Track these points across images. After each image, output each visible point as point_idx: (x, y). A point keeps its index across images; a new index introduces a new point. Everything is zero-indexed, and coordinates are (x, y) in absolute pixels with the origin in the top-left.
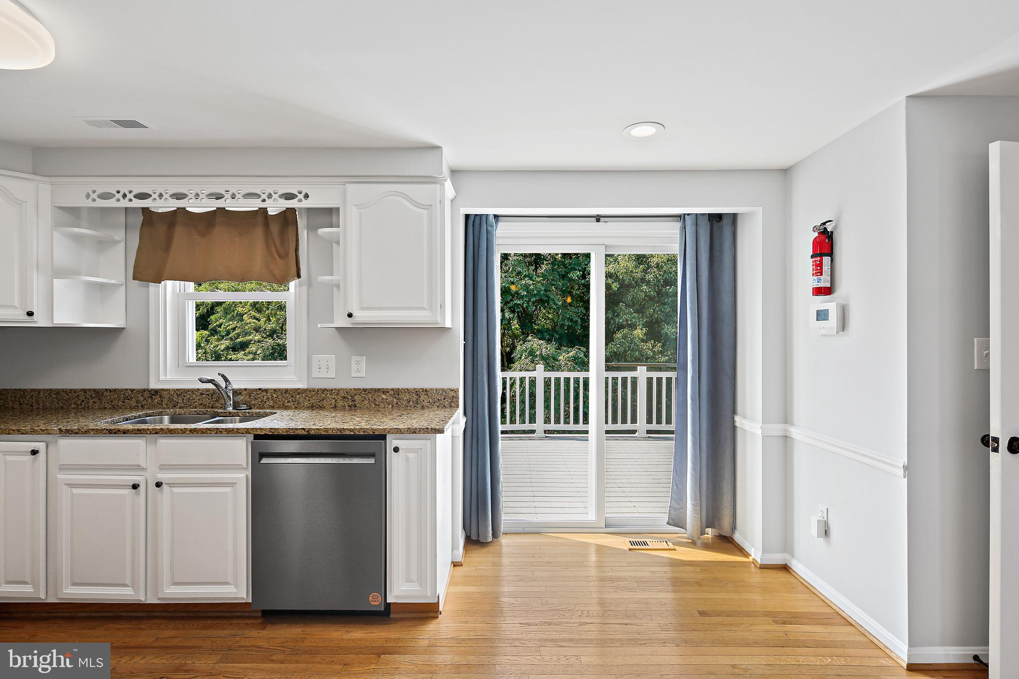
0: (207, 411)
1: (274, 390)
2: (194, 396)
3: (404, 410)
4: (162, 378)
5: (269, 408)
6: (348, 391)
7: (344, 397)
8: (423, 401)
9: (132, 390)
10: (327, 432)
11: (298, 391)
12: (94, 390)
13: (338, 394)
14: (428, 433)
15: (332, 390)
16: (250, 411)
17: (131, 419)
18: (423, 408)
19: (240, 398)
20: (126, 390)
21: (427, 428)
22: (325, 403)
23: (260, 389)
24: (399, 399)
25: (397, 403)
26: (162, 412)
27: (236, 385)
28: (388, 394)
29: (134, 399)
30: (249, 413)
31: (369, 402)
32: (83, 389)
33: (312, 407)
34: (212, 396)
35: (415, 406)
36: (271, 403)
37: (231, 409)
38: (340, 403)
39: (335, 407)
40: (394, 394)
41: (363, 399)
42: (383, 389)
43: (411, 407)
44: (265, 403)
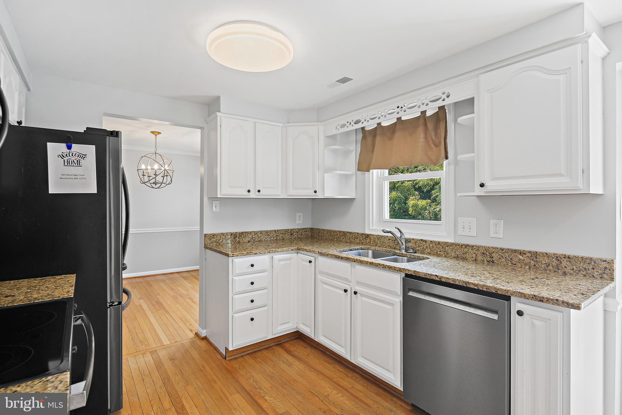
0: (391, 250)
1: (431, 242)
2: (386, 240)
3: (541, 273)
4: (371, 228)
5: (427, 254)
6: (487, 249)
7: (483, 253)
8: (566, 267)
9: (358, 233)
10: (455, 282)
11: (447, 244)
12: (343, 232)
13: (478, 250)
14: (558, 305)
15: (473, 246)
16: (414, 254)
17: (353, 250)
18: (565, 274)
19: (410, 245)
20: (355, 233)
21: (557, 300)
22: (467, 255)
23: (422, 240)
24: (536, 261)
25: (535, 265)
26: (369, 248)
27: (407, 236)
28: (525, 256)
29: (358, 239)
30: (413, 256)
31: (506, 260)
32: (339, 231)
33: (457, 258)
34: (395, 241)
35: (555, 271)
36: (429, 251)
37: (404, 251)
38: (480, 258)
39: (476, 260)
40: (531, 256)
41: (500, 257)
42: (520, 250)
43: (550, 271)
44: (425, 250)
